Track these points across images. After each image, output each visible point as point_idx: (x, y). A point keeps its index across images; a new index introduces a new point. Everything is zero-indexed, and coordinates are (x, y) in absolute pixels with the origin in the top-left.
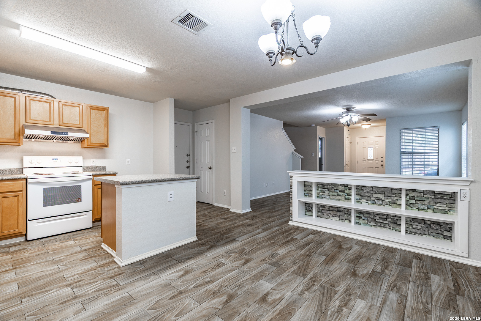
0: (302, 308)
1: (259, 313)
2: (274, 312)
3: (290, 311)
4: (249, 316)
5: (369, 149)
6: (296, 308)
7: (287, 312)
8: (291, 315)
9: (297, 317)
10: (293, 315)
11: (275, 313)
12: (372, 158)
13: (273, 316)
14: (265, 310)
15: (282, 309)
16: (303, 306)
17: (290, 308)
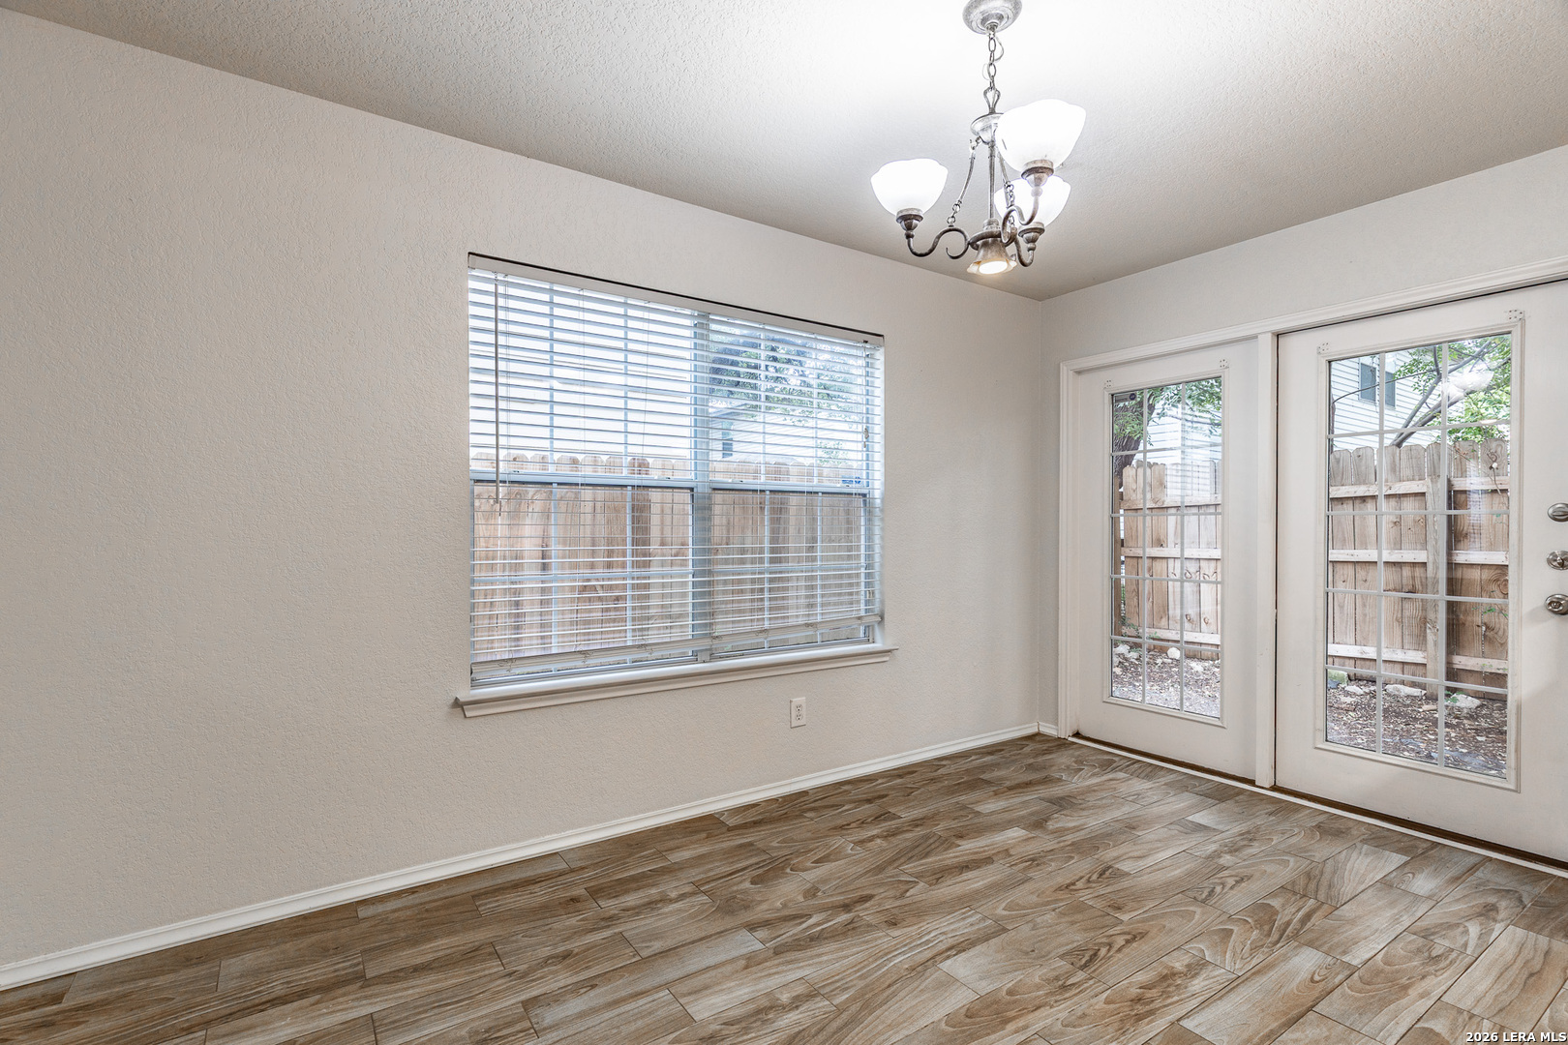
0: (923, 1022)
1: (1078, 1032)
2: (1025, 1027)
3: (968, 1020)
4: (1110, 1029)
6: (943, 1025)
7: (978, 1019)
8: (968, 1009)
9: (953, 1001)
10: (963, 1011)
11: (1020, 1025)
13: (1031, 1016)
14: (1055, 1039)
15: (994, 1032)
16: (912, 1030)
17: (964, 1031)
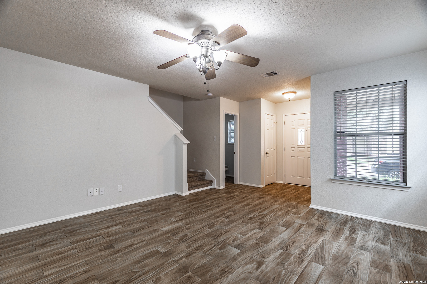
5: (299, 130)
12: (303, 144)
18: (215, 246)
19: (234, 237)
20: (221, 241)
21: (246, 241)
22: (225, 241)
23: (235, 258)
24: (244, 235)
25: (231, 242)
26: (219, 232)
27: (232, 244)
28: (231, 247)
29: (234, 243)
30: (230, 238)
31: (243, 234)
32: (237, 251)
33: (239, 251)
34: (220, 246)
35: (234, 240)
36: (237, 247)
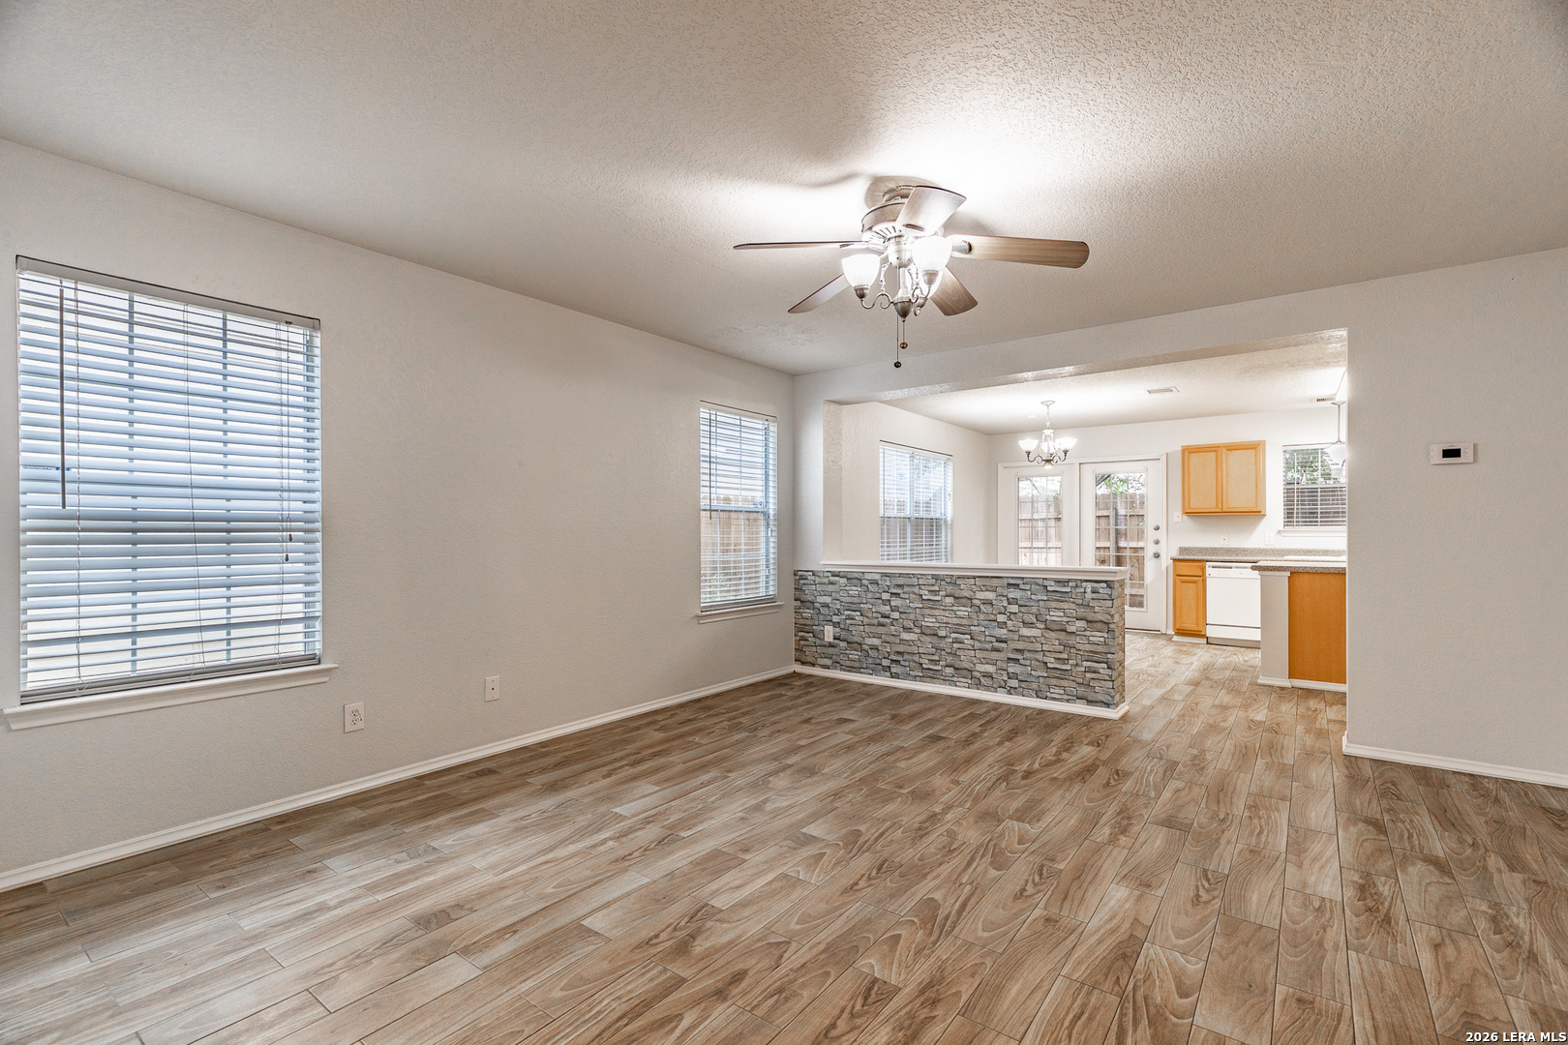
18: (877, 839)
19: (821, 869)
20: (863, 853)
21: (782, 856)
22: (851, 855)
23: (814, 817)
24: (785, 876)
25: (828, 851)
26: (882, 885)
27: (827, 845)
28: (828, 837)
29: (821, 848)
30: (837, 864)
31: (789, 882)
32: (811, 830)
33: (804, 830)
34: (862, 840)
35: (822, 858)
36: (811, 839)
